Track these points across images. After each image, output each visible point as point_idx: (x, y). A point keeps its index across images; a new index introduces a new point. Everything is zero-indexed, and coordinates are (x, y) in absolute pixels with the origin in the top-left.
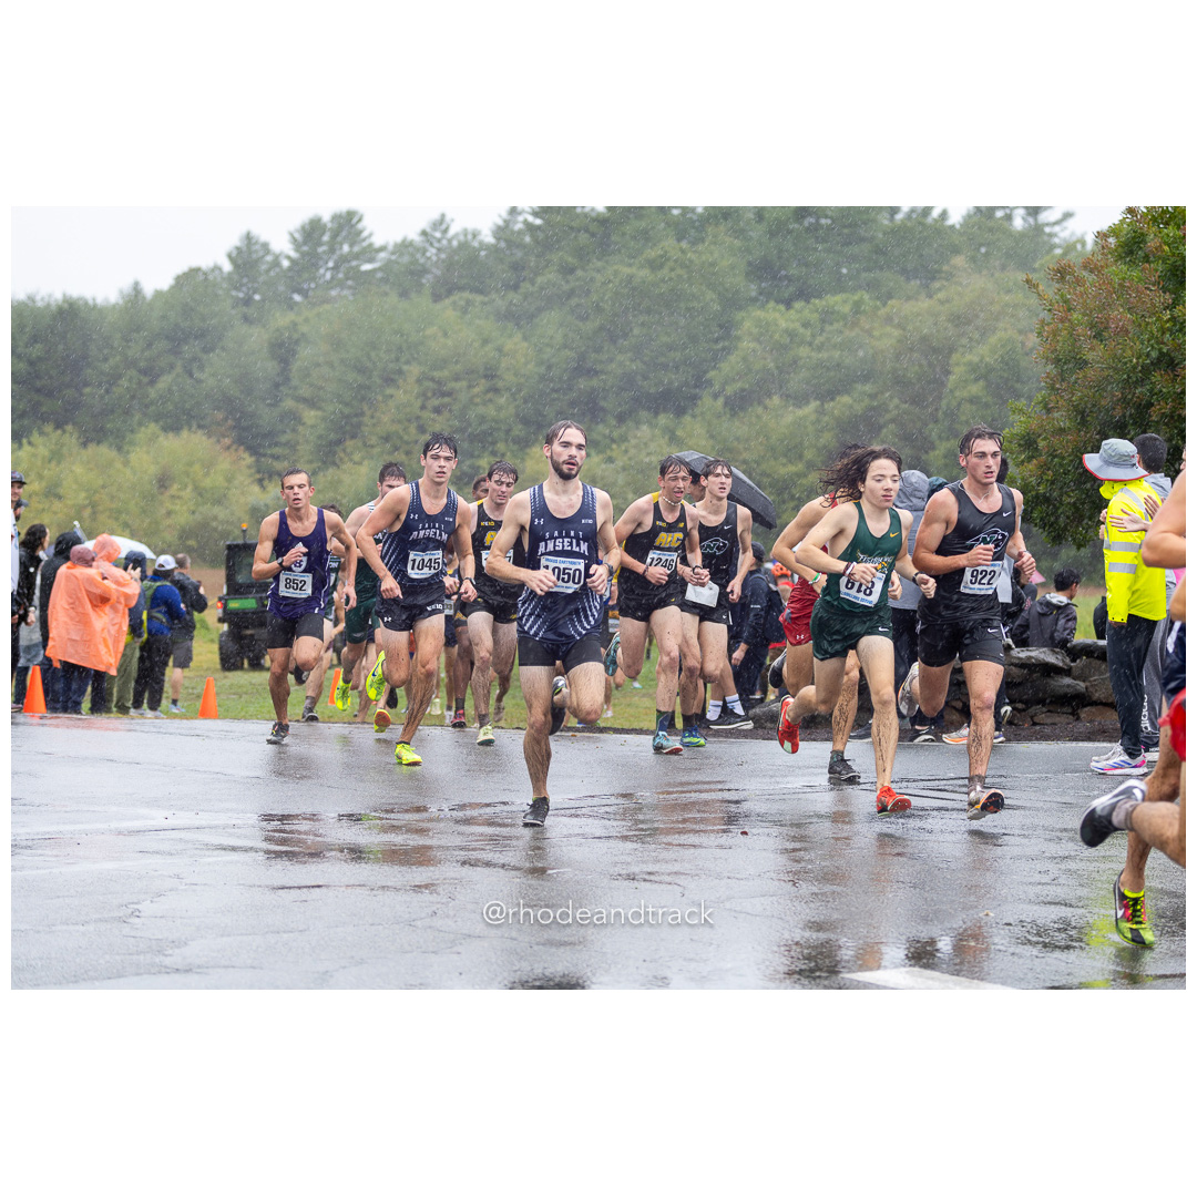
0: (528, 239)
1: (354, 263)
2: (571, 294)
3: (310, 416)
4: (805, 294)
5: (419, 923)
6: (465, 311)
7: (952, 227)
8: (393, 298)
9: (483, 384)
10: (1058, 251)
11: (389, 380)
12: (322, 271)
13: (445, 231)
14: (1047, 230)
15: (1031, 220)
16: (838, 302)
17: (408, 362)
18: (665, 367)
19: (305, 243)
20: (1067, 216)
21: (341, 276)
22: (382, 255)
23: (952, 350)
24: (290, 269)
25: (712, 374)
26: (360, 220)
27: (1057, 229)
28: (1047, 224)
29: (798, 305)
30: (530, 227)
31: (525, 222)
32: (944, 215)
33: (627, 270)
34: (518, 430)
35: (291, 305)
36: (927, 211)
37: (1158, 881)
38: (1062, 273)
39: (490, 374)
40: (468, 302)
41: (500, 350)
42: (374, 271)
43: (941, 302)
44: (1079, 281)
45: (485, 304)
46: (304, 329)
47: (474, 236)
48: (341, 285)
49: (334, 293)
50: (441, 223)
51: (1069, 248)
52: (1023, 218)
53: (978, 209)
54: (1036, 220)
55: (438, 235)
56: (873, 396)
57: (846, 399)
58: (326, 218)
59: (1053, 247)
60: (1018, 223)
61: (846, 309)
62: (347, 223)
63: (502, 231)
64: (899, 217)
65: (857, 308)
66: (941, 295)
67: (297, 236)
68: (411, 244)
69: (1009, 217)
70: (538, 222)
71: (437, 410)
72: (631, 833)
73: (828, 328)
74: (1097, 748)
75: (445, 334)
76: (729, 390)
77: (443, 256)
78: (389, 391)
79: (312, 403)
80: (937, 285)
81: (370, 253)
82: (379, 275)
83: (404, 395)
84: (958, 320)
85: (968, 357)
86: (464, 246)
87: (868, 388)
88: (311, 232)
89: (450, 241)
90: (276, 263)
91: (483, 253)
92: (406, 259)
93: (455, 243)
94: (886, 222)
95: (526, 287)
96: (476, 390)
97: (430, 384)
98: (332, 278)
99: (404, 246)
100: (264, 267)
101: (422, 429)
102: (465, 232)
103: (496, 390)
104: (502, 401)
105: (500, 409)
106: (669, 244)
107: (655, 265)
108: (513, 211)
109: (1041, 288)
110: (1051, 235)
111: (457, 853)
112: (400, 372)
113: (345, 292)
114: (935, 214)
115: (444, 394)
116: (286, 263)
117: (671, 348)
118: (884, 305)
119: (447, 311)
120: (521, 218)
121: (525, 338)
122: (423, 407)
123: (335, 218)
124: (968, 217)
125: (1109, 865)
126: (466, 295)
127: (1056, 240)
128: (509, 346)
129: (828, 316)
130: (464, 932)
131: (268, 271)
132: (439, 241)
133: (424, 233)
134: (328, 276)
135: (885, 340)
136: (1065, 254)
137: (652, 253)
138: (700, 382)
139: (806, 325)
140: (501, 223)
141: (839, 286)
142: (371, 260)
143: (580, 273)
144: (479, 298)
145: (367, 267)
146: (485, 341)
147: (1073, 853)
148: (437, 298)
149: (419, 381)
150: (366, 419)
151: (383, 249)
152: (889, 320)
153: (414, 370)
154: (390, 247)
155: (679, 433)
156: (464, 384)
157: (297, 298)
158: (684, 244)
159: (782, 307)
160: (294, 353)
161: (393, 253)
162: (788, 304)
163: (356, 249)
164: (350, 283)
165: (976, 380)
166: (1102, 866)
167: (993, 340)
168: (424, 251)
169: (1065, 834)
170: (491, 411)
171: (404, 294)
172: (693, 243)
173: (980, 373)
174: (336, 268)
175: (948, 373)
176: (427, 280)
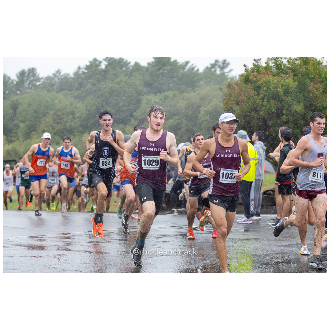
0: (83, 76)
1: (34, 82)
2: (95, 91)
3: (22, 125)
4: (160, 91)
5: (50, 267)
6: (65, 96)
7: (200, 73)
8: (46, 92)
9: (71, 116)
10: (229, 80)
11: (44, 115)
12: (25, 85)
13: (60, 74)
14: (226, 74)
15: (221, 71)
16: (169, 94)
17: (50, 110)
18: (121, 111)
19: (20, 77)
20: (231, 70)
21: (30, 86)
22: (42, 80)
23: (200, 106)
24: (16, 84)
25: (134, 113)
26: (36, 70)
27: (228, 74)
28: (225, 73)
29: (158, 94)
30: (84, 73)
31: (82, 71)
32: (198, 70)
33: (111, 85)
34: (81, 129)
35: (17, 94)
36: (193, 69)
37: (255, 252)
38: (229, 86)
39: (73, 113)
40: (67, 94)
41: (75, 106)
42: (40, 85)
43: (197, 94)
44: (234, 88)
45: (71, 94)
46: (21, 101)
47: (68, 74)
48: (31, 89)
49: (28, 91)
50: (58, 71)
51: (232, 79)
52: (220, 71)
53: (207, 68)
54: (223, 71)
55: (58, 75)
56: (178, 119)
57: (171, 120)
58: (26, 70)
59: (228, 79)
60: (218, 72)
61: (171, 96)
62: (32, 71)
63: (76, 74)
64: (186, 70)
65: (174, 96)
66: (198, 92)
67: (19, 75)
68: (50, 77)
69: (215, 71)
70: (86, 71)
71: (58, 123)
72: (110, 241)
73: (166, 101)
74: (239, 216)
75: (60, 102)
76: (139, 118)
77: (59, 81)
78: (45, 118)
79: (23, 122)
80: (196, 89)
81: (39, 79)
82: (42, 86)
83: (49, 119)
84: (202, 99)
85: (205, 109)
86: (65, 78)
87: (177, 117)
88: (22, 74)
89: (61, 76)
90: (12, 82)
91: (70, 80)
92: (49, 81)
93: (63, 77)
94: (182, 72)
95: (82, 89)
96: (68, 118)
97: (55, 116)
98: (28, 86)
99: (48, 78)
100: (8, 84)
101: (54, 129)
102: (65, 74)
103: (74, 118)
104: (76, 121)
105: (75, 123)
106: (122, 77)
107: (119, 83)
108: (79, 68)
109: (223, 90)
110: (227, 76)
111: (62, 247)
112: (47, 113)
113: (32, 91)
114: (196, 69)
115: (60, 119)
116: (15, 83)
117: (123, 106)
118: (182, 94)
119: (61, 96)
120: (81, 70)
121: (82, 103)
122: (54, 123)
123: (29, 70)
124: (205, 70)
125: (241, 248)
126: (66, 91)
127: (228, 77)
128: (78, 105)
129: (166, 98)
130: (63, 269)
131: (10, 85)
132: (58, 76)
133: (54, 74)
134: (27, 86)
135: (182, 104)
136: (231, 81)
137: (118, 80)
138: (131, 115)
139: (161, 100)
140: (75, 71)
141: (169, 89)
142: (39, 81)
143: (98, 85)
144: (69, 92)
145: (38, 83)
146: (71, 105)
147: (232, 245)
148: (58, 92)
149: (53, 115)
150: (38, 126)
151: (42, 78)
152: (183, 98)
153: (52, 112)
154: (44, 78)
155: (125, 130)
156: (65, 116)
157: (18, 92)
158: (127, 78)
159: (154, 95)
160: (17, 108)
161: (45, 79)
162: (155, 94)
163: (35, 78)
164: (33, 88)
165: (207, 115)
166: (240, 248)
167: (211, 104)
168: (54, 79)
169: (230, 240)
170: (73, 124)
171: (48, 91)
172: (129, 77)
173: (208, 113)
174: (29, 84)
175: (199, 113)
176: (55, 87)
